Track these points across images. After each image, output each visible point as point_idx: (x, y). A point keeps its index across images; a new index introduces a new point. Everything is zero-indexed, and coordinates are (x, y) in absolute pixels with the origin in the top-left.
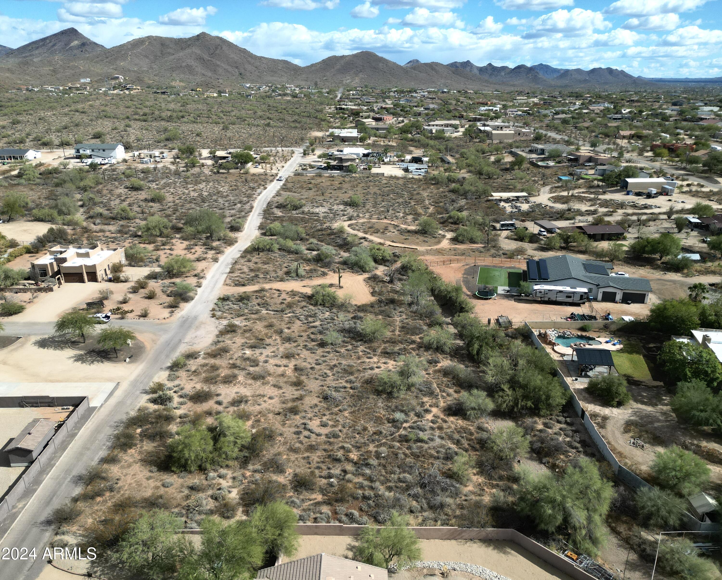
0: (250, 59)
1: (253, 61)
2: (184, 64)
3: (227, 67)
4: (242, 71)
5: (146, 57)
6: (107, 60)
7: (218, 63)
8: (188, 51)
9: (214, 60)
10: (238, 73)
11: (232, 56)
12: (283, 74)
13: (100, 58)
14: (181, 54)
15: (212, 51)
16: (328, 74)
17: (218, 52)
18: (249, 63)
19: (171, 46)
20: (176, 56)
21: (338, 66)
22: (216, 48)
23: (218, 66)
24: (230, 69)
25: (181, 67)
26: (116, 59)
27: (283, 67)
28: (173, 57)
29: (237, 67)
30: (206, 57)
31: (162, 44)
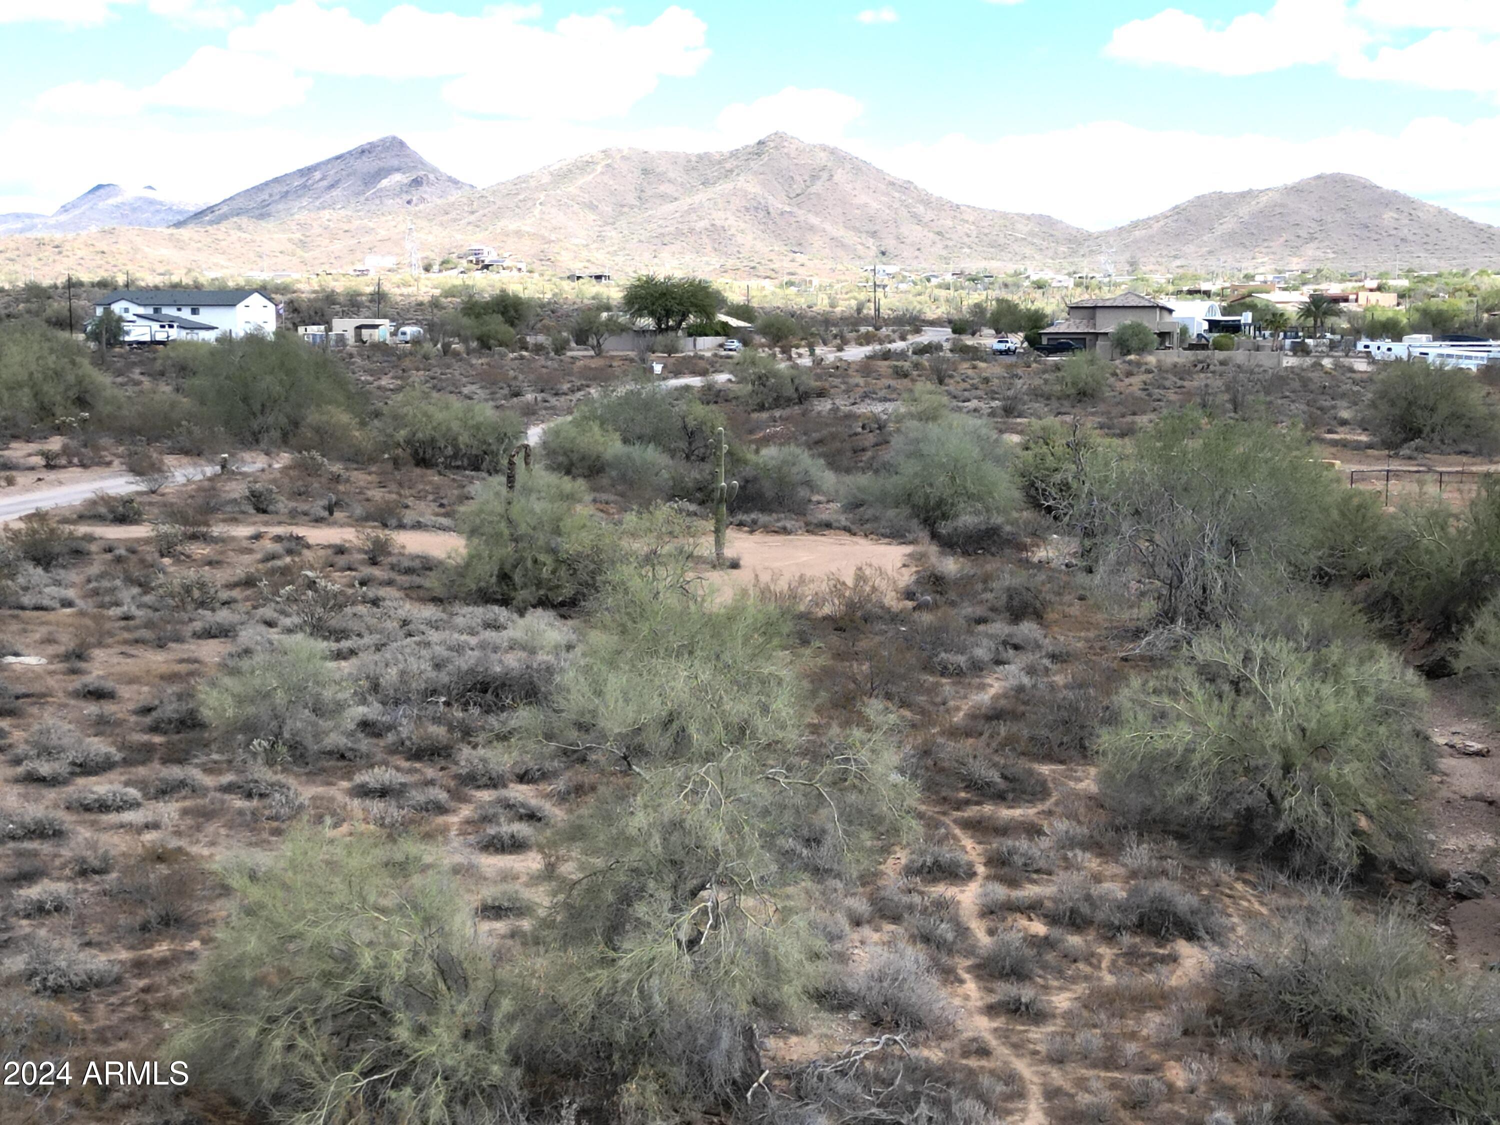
0: (920, 209)
1: (929, 215)
2: (701, 224)
3: (840, 232)
4: (890, 243)
5: (592, 207)
6: (472, 218)
7: (814, 220)
8: (725, 187)
9: (801, 214)
10: (874, 250)
11: (863, 198)
12: (1028, 251)
13: (453, 215)
14: (701, 197)
15: (797, 188)
16: (1190, 249)
17: (818, 187)
18: (918, 220)
19: (671, 175)
20: (684, 203)
21: (1229, 224)
22: (814, 178)
23: (812, 228)
24: (850, 238)
25: (692, 231)
26: (497, 215)
27: (1031, 233)
28: (671, 207)
29: (874, 234)
30: (777, 204)
31: (645, 172)
